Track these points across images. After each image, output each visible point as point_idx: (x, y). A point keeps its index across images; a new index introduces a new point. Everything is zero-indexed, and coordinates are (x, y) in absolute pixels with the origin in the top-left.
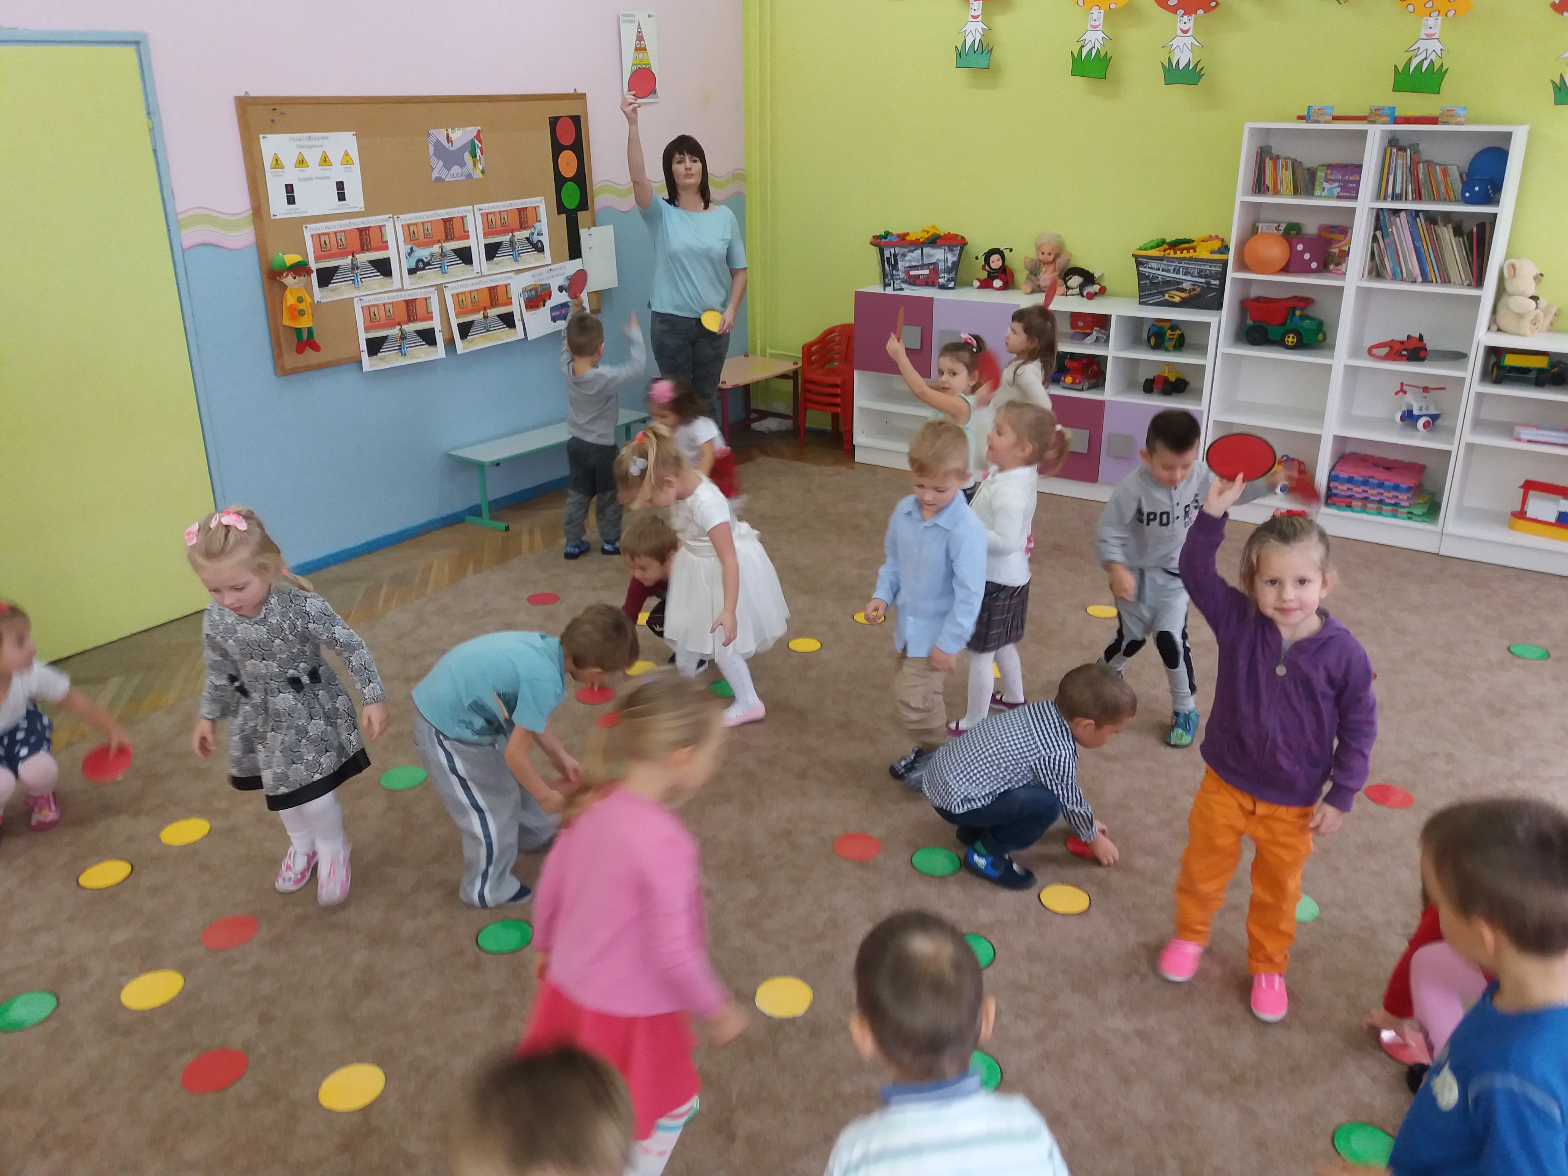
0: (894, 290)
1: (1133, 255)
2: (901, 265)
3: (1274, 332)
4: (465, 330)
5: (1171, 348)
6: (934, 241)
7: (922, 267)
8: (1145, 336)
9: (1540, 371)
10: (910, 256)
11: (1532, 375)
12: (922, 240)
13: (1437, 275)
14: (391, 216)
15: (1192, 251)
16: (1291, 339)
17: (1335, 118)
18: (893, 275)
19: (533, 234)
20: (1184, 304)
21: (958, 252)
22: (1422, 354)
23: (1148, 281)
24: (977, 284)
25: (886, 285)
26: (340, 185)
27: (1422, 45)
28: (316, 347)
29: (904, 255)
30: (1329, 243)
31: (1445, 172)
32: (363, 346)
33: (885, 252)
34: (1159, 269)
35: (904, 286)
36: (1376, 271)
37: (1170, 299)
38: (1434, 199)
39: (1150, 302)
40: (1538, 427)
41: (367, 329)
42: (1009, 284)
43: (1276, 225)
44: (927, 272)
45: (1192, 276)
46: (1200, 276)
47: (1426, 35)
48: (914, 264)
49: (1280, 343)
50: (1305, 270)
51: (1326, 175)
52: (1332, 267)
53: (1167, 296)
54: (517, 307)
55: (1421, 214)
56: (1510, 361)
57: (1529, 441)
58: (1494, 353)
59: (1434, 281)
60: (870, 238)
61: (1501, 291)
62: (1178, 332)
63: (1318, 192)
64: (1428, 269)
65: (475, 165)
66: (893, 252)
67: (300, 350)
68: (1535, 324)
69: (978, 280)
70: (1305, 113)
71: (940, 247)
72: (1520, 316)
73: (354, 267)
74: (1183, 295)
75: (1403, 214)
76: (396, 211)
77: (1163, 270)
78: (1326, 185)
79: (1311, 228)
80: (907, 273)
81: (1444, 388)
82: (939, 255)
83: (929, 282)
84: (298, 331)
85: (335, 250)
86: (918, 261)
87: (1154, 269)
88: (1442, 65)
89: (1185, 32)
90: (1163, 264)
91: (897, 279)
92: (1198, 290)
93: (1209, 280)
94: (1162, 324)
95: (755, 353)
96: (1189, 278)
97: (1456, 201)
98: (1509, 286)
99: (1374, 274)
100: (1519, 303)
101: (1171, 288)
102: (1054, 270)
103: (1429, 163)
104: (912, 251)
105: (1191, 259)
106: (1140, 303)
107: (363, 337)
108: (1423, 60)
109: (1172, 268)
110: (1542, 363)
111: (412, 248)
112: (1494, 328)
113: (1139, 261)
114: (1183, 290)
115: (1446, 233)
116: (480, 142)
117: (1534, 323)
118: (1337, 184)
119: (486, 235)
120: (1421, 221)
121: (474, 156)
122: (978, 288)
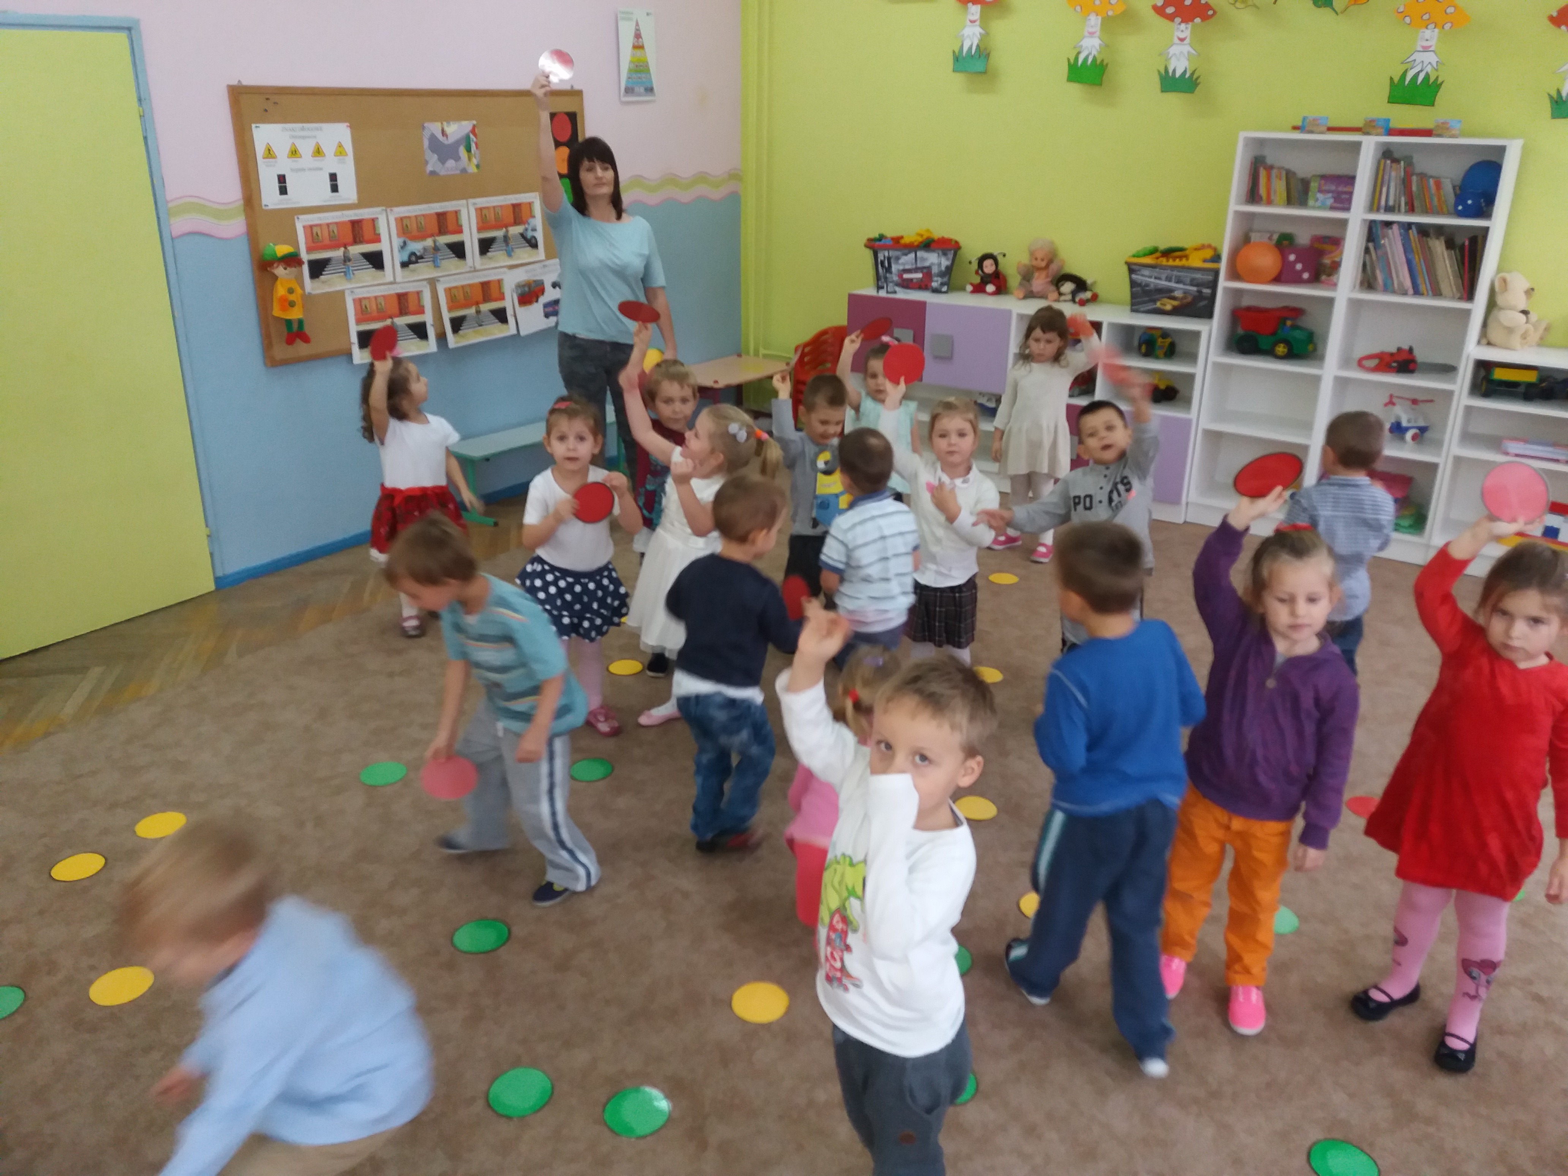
0: (887, 292)
1: (1127, 263)
2: (894, 268)
3: (1264, 341)
4: (457, 324)
5: (1162, 356)
6: (928, 245)
7: (916, 270)
8: (1136, 343)
9: (1530, 385)
10: (904, 259)
11: (1521, 389)
12: (916, 244)
13: (1429, 287)
14: (384, 208)
15: (1184, 260)
16: (1281, 349)
17: (1331, 129)
18: (886, 278)
19: (526, 230)
20: (1176, 312)
21: (951, 255)
22: (1411, 366)
23: (1139, 289)
24: (969, 288)
25: (879, 288)
26: (333, 177)
27: (1418, 57)
28: (306, 339)
29: (898, 258)
30: (1321, 253)
31: (1438, 184)
32: (354, 339)
33: (879, 255)
34: (1150, 277)
35: (897, 289)
36: (1368, 282)
37: (1162, 307)
38: (1427, 211)
39: (1142, 309)
40: (1526, 441)
41: (359, 321)
42: (1002, 288)
43: (1269, 235)
44: (919, 275)
45: (1185, 284)
46: (1192, 285)
47: (1423, 47)
48: (908, 267)
49: (1269, 353)
50: (1297, 280)
51: (1320, 186)
52: (1324, 277)
53: (1158, 304)
54: (510, 302)
55: (1414, 227)
56: (1499, 374)
57: (1517, 455)
58: (1484, 367)
59: (1426, 293)
60: (864, 241)
61: (1492, 305)
62: (1169, 340)
63: (1311, 202)
64: (1420, 281)
65: (470, 159)
66: (886, 254)
67: (290, 341)
68: (1525, 338)
69: (972, 284)
70: (1299, 123)
71: (933, 251)
72: (1510, 330)
73: (346, 259)
74: (1176, 303)
75: (1395, 227)
76: (389, 203)
77: (1156, 278)
78: (1320, 196)
79: (1303, 238)
80: (900, 276)
81: (1431, 401)
82: (934, 260)
83: (923, 285)
84: (289, 322)
85: (327, 242)
86: (912, 265)
87: (1145, 277)
88: (1437, 77)
89: (1182, 40)
90: (1157, 272)
91: (891, 282)
92: (1189, 299)
93: (1199, 288)
94: (1154, 332)
95: (748, 353)
96: (1181, 286)
97: (1449, 214)
98: (1500, 300)
99: (1366, 284)
100: (1510, 317)
101: (1164, 295)
102: (1047, 276)
103: (1423, 176)
104: (906, 255)
105: (1183, 268)
106: (1133, 310)
107: (354, 329)
108: (1418, 73)
109: (1164, 276)
110: (1531, 377)
111: (405, 243)
112: (1484, 341)
113: (1132, 269)
114: (1174, 298)
115: (1438, 246)
116: (475, 135)
117: (1524, 336)
118: (1330, 195)
119: (480, 230)
120: (1413, 233)
121: (469, 150)
122: (973, 292)
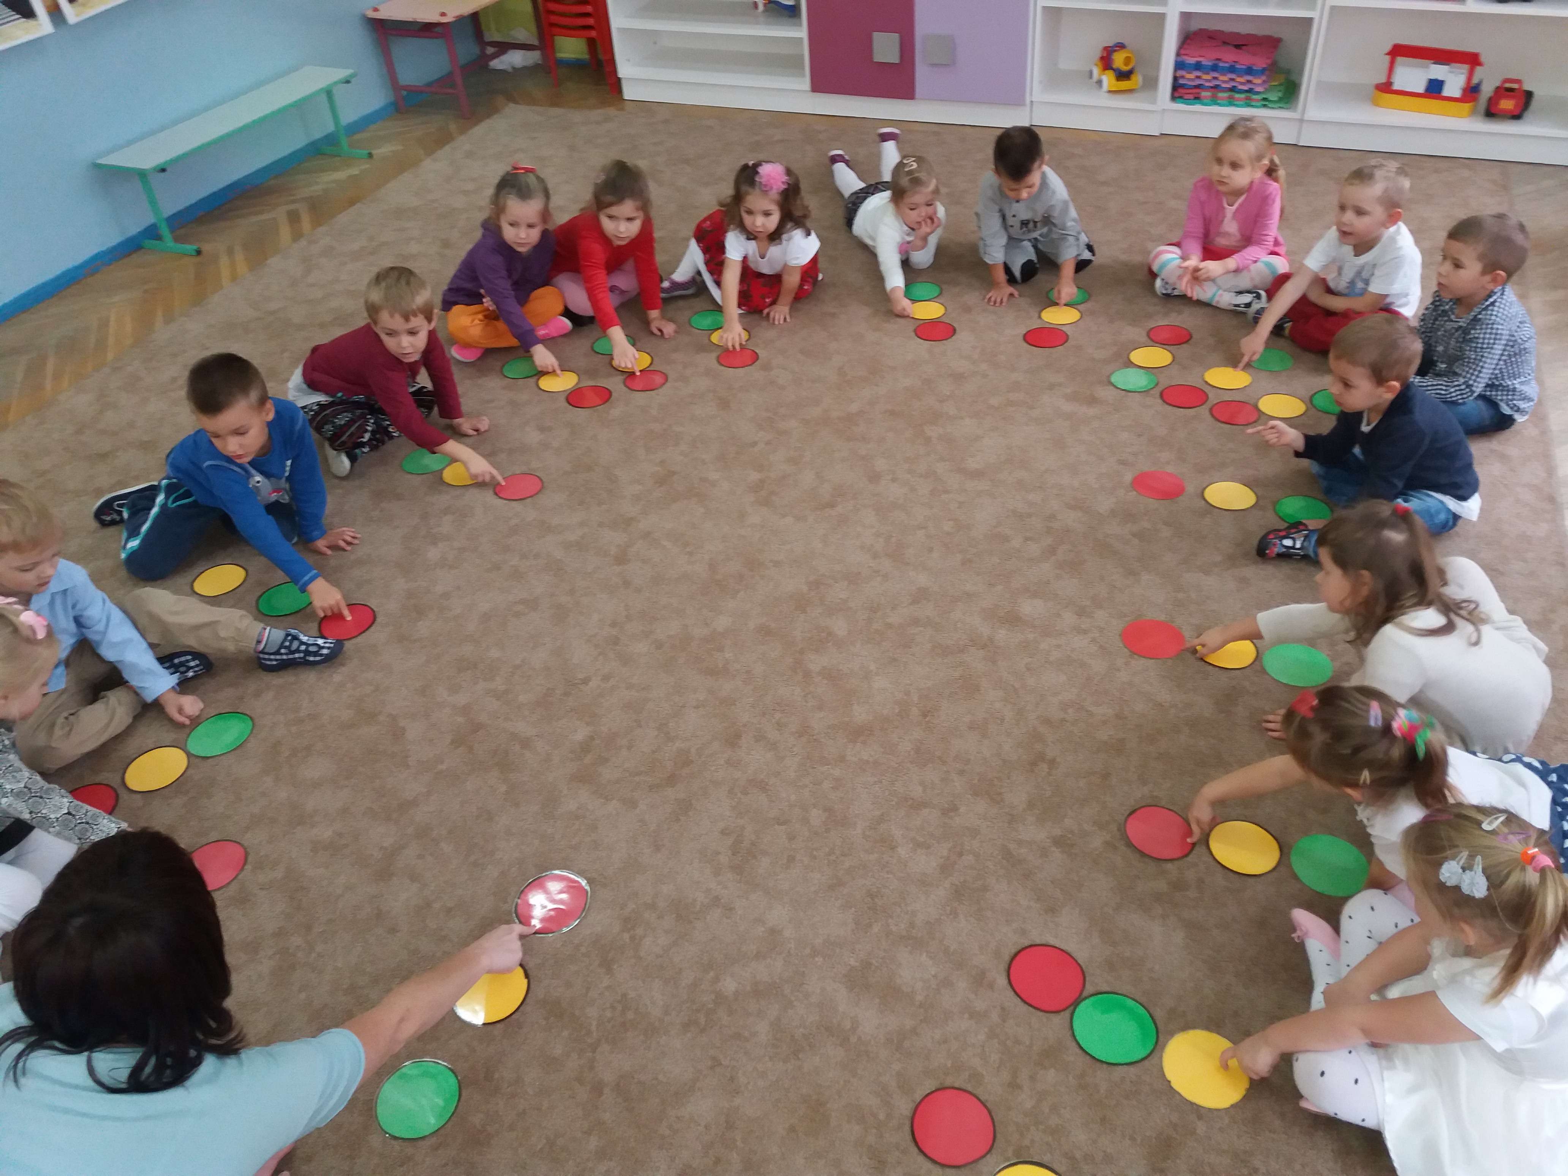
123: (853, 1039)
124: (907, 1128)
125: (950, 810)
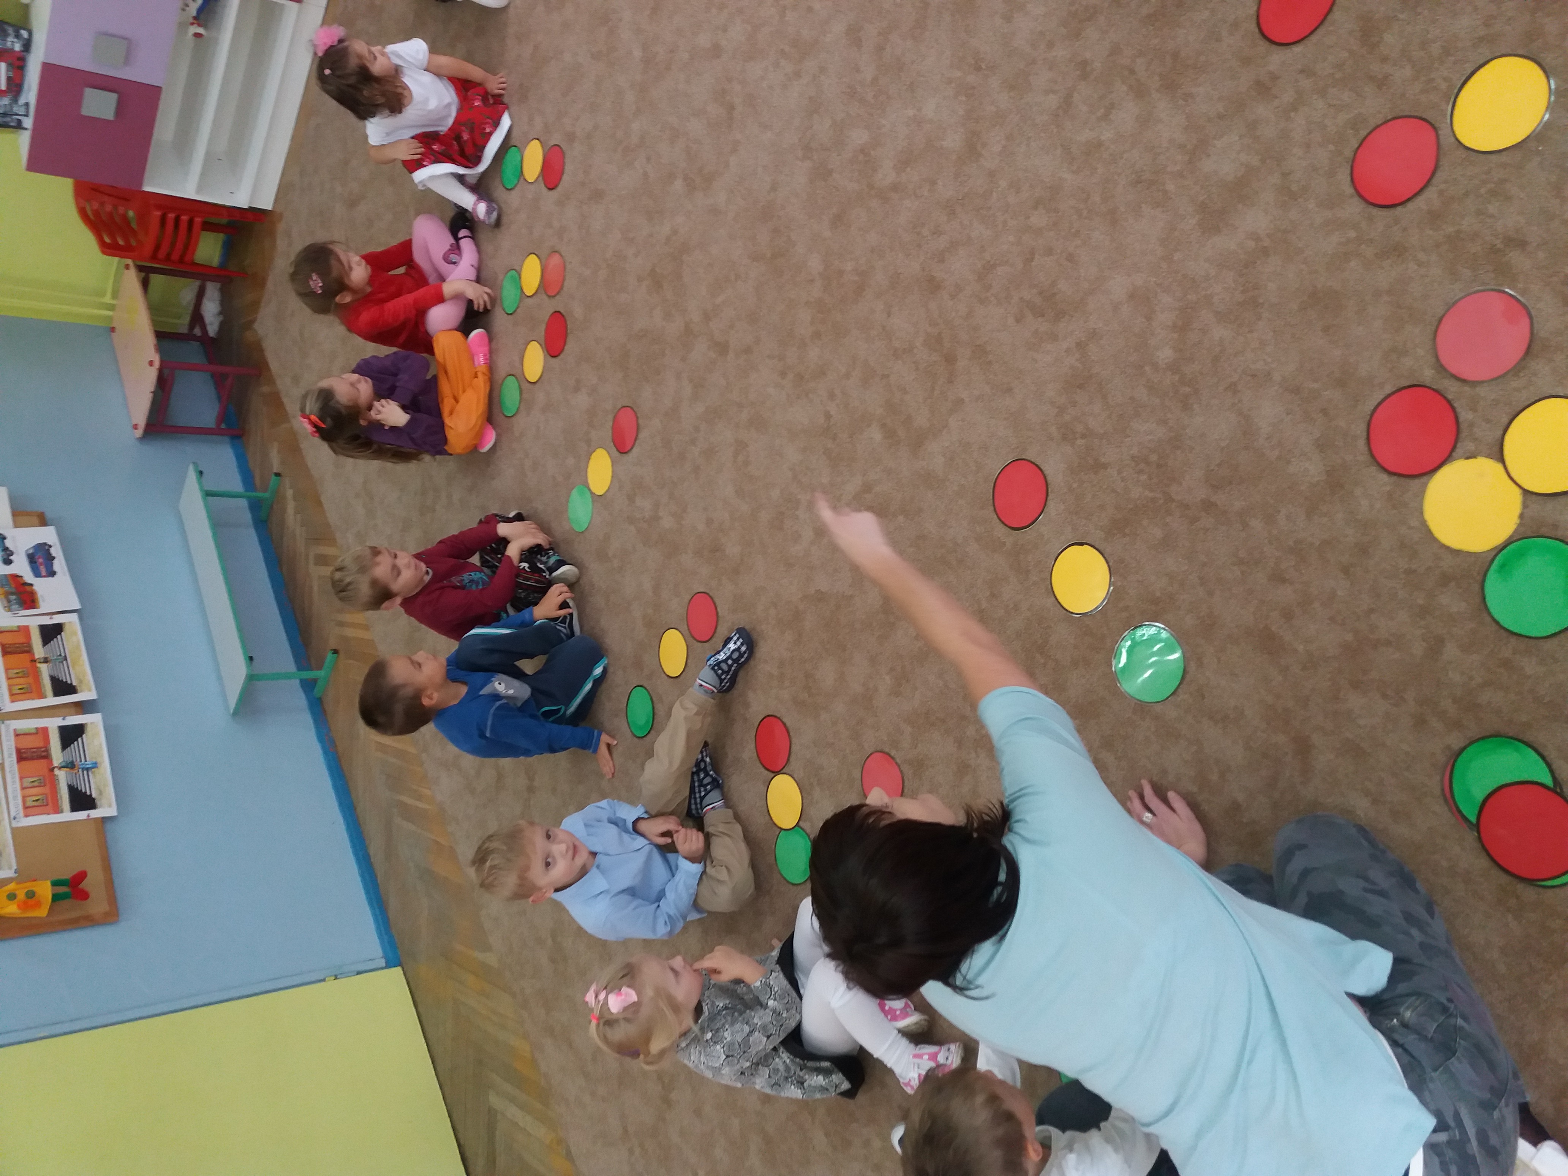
0: (26, 116)
4: (62, 687)
25: (19, 127)
28: (81, 876)
32: (81, 815)
41: (58, 810)
54: (32, 620)
67: (84, 896)
84: (56, 898)
91: (11, 110)
107: (68, 816)
123: (1267, 243)
124: (1375, 211)
125: (1083, 68)
